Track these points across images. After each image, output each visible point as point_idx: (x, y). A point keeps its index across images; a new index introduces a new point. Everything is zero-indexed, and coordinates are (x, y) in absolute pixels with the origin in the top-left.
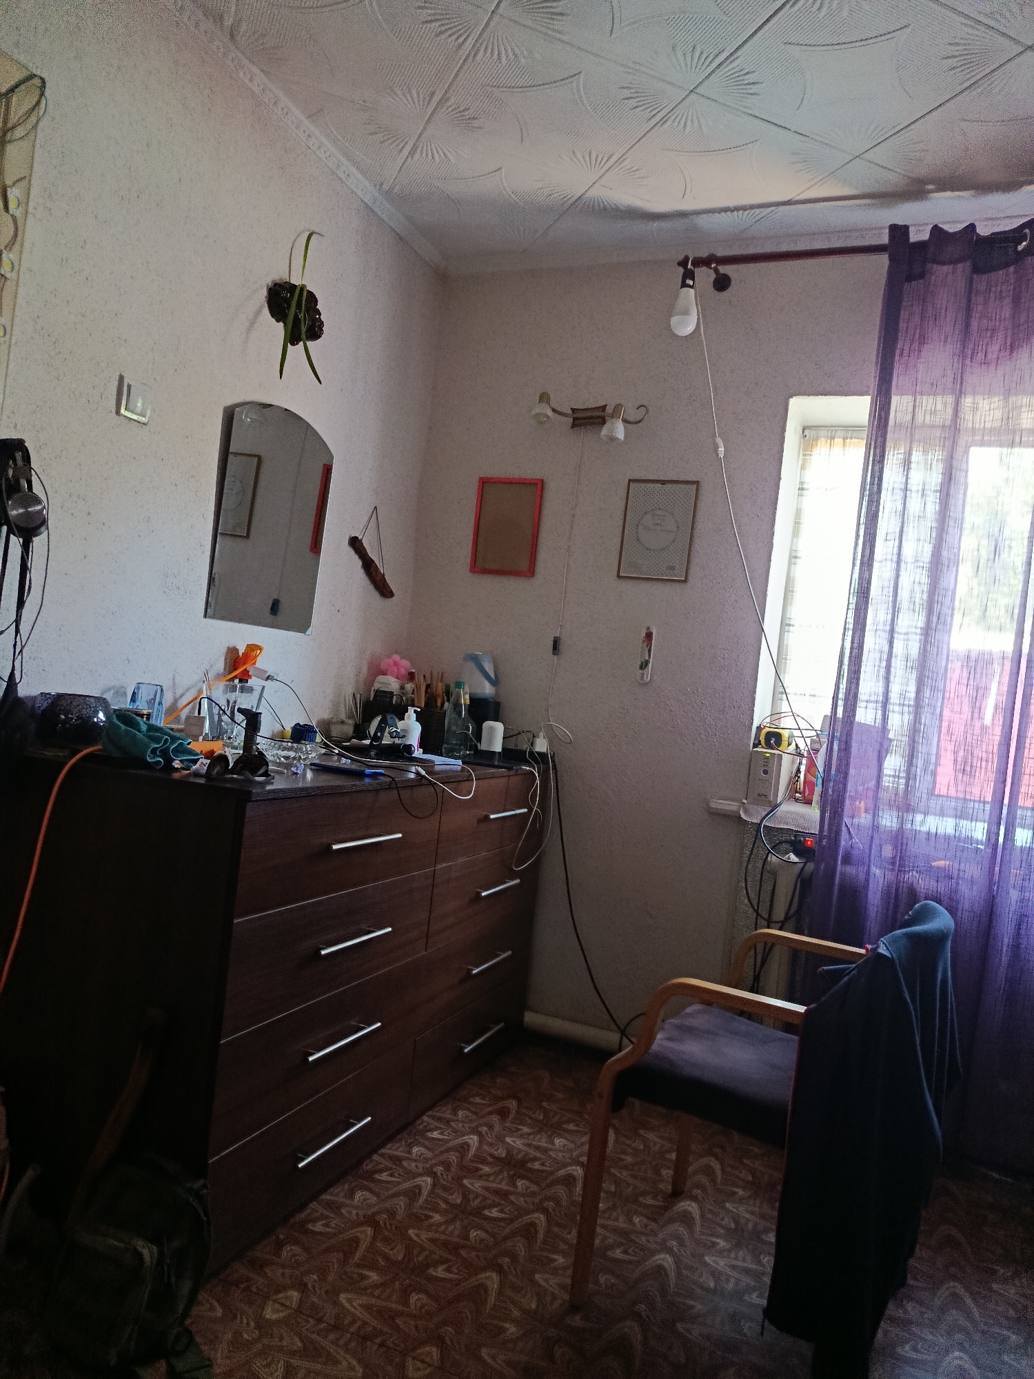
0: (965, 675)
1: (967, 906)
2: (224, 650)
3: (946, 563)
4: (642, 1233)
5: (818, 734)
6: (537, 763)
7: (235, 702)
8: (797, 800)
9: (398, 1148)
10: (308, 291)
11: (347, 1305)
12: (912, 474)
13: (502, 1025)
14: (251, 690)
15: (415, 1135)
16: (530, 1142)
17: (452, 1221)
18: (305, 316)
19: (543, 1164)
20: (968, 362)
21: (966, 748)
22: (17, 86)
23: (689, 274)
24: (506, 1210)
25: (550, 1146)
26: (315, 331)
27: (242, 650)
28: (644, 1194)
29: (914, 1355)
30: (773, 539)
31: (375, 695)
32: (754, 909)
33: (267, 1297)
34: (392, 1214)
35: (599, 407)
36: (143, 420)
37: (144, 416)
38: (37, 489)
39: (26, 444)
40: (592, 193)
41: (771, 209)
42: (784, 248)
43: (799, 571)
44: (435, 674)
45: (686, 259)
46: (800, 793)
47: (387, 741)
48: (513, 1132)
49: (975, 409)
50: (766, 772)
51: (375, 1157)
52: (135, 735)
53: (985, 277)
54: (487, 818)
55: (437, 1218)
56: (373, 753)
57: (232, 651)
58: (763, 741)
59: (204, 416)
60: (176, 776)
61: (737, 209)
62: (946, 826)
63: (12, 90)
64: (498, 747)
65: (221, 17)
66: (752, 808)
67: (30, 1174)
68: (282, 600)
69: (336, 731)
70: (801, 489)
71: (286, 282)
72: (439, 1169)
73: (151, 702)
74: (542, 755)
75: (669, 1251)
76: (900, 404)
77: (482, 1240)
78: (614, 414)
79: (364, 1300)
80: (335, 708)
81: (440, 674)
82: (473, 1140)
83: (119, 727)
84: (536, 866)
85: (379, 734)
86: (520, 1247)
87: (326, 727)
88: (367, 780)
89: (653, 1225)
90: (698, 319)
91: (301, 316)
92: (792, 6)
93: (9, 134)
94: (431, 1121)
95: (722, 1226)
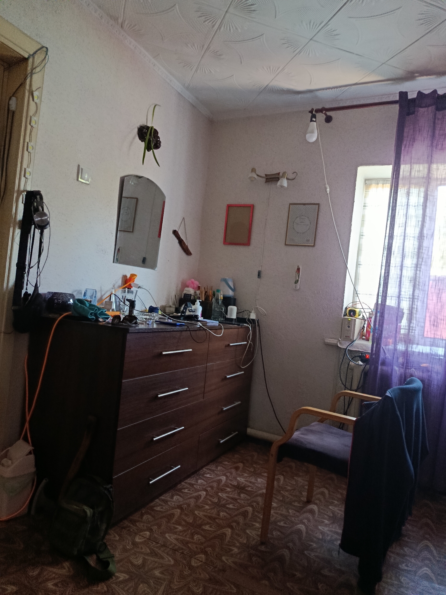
0: (434, 284)
1: (436, 383)
2: (121, 276)
3: (426, 236)
4: (293, 517)
5: (372, 311)
6: (251, 323)
7: (125, 297)
8: (363, 339)
9: (192, 480)
10: (154, 129)
11: (169, 538)
12: (411, 198)
13: (237, 432)
14: (132, 292)
15: (200, 475)
16: (247, 480)
17: (214, 508)
18: (153, 139)
19: (252, 488)
20: (434, 149)
21: (435, 315)
22: (36, 52)
23: (314, 116)
24: (236, 505)
25: (256, 482)
26: (157, 145)
27: (128, 276)
28: (294, 501)
29: (406, 568)
30: (351, 227)
31: (184, 296)
32: (344, 385)
33: (136, 534)
34: (189, 505)
35: (276, 174)
36: (87, 182)
37: (88, 181)
38: (46, 211)
39: (41, 193)
40: (271, 84)
41: (347, 88)
42: (355, 103)
43: (364, 241)
44: (209, 288)
45: (313, 109)
46: (365, 336)
47: (188, 313)
48: (240, 476)
49: (438, 169)
50: (349, 327)
51: (183, 483)
52: (84, 307)
53: (441, 112)
54: (229, 345)
55: (207, 507)
56: (182, 318)
57: (125, 277)
58: (348, 314)
59: (112, 181)
60: (101, 324)
61: (334, 88)
62: (426, 349)
63: (35, 53)
64: (234, 316)
65: (117, 19)
66: (343, 342)
67: (44, 481)
68: (147, 257)
69: (167, 310)
70: (365, 206)
71: (146, 126)
72: (209, 489)
73: (91, 297)
74: (253, 320)
75: (304, 523)
76: (404, 168)
77: (225, 516)
78: (283, 176)
79: (175, 536)
80: (168, 301)
81: (211, 287)
82: (224, 478)
83: (78, 305)
84: (252, 366)
85: (184, 311)
86: (241, 520)
87: (163, 309)
88: (178, 327)
89: (298, 514)
90: (318, 135)
91: (152, 139)
92: (350, 2)
93: (34, 71)
94: (206, 470)
95: (327, 515)
